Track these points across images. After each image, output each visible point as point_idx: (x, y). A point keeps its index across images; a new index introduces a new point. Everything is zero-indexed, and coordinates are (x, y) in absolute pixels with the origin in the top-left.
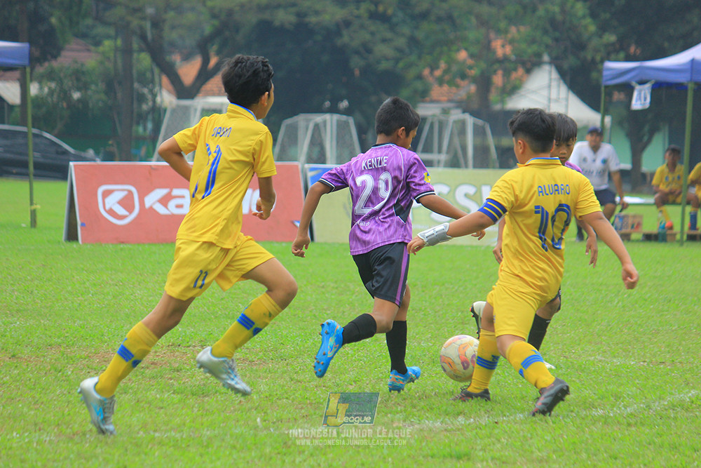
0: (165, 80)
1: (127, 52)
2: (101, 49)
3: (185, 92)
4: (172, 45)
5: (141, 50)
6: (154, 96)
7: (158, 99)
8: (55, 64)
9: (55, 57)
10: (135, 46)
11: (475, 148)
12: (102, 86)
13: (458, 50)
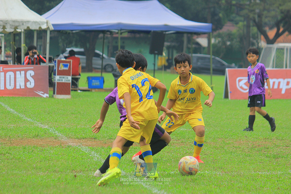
0: (262, 37)
1: (248, 27)
2: (238, 25)
3: (270, 42)
4: (266, 24)
5: (253, 26)
6: (258, 43)
7: (260, 45)
8: (221, 31)
9: (221, 28)
10: (251, 24)
12: (238, 40)
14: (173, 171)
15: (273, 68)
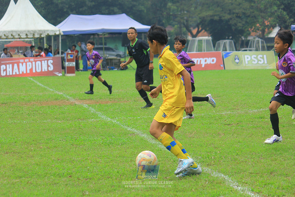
0: (189, 34)
1: (180, 28)
2: (175, 27)
3: (194, 36)
4: (191, 26)
5: (184, 27)
6: (187, 37)
10: (182, 26)
11: (262, 47)
13: (257, 24)
14: (140, 116)
15: (196, 52)
